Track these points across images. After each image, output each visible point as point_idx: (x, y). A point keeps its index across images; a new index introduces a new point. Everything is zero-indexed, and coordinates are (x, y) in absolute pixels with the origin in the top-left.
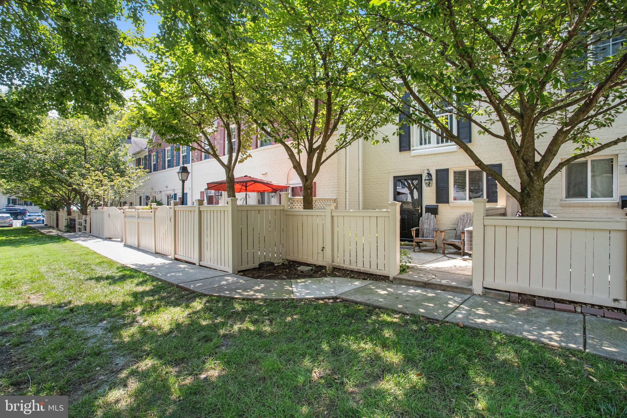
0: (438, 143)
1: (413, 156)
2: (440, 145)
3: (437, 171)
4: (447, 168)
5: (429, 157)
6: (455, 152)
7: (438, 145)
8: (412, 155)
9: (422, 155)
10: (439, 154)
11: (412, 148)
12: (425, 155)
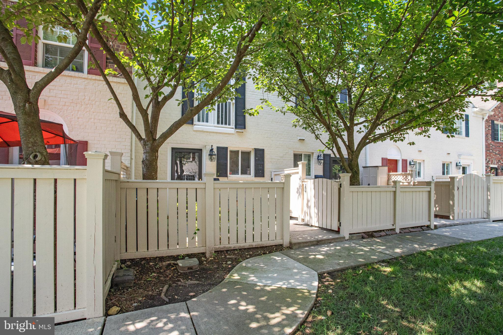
0: (218, 123)
1: (196, 131)
2: (220, 125)
3: (218, 148)
4: (226, 146)
5: (211, 134)
6: (233, 134)
7: (218, 125)
8: (195, 129)
9: (205, 132)
10: (220, 133)
11: (194, 123)
12: (207, 132)
